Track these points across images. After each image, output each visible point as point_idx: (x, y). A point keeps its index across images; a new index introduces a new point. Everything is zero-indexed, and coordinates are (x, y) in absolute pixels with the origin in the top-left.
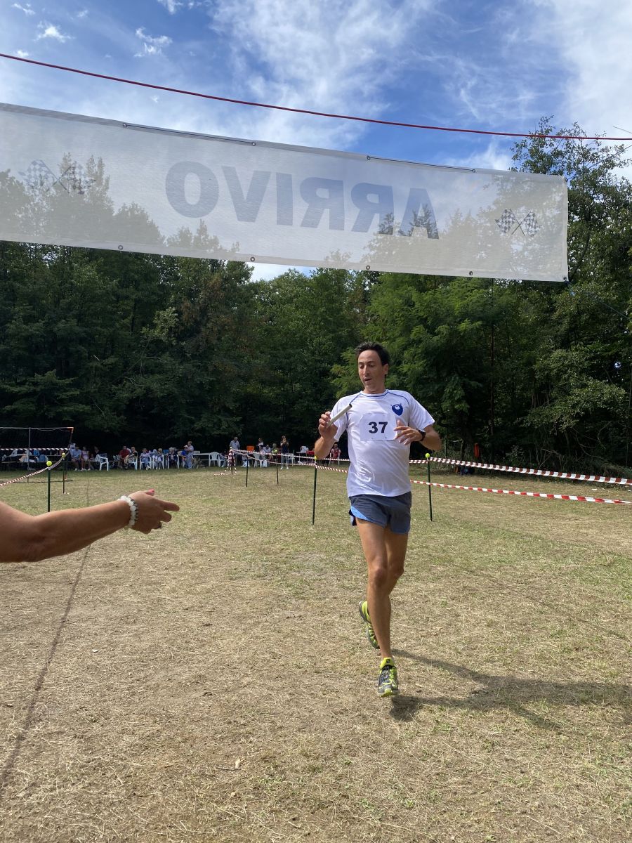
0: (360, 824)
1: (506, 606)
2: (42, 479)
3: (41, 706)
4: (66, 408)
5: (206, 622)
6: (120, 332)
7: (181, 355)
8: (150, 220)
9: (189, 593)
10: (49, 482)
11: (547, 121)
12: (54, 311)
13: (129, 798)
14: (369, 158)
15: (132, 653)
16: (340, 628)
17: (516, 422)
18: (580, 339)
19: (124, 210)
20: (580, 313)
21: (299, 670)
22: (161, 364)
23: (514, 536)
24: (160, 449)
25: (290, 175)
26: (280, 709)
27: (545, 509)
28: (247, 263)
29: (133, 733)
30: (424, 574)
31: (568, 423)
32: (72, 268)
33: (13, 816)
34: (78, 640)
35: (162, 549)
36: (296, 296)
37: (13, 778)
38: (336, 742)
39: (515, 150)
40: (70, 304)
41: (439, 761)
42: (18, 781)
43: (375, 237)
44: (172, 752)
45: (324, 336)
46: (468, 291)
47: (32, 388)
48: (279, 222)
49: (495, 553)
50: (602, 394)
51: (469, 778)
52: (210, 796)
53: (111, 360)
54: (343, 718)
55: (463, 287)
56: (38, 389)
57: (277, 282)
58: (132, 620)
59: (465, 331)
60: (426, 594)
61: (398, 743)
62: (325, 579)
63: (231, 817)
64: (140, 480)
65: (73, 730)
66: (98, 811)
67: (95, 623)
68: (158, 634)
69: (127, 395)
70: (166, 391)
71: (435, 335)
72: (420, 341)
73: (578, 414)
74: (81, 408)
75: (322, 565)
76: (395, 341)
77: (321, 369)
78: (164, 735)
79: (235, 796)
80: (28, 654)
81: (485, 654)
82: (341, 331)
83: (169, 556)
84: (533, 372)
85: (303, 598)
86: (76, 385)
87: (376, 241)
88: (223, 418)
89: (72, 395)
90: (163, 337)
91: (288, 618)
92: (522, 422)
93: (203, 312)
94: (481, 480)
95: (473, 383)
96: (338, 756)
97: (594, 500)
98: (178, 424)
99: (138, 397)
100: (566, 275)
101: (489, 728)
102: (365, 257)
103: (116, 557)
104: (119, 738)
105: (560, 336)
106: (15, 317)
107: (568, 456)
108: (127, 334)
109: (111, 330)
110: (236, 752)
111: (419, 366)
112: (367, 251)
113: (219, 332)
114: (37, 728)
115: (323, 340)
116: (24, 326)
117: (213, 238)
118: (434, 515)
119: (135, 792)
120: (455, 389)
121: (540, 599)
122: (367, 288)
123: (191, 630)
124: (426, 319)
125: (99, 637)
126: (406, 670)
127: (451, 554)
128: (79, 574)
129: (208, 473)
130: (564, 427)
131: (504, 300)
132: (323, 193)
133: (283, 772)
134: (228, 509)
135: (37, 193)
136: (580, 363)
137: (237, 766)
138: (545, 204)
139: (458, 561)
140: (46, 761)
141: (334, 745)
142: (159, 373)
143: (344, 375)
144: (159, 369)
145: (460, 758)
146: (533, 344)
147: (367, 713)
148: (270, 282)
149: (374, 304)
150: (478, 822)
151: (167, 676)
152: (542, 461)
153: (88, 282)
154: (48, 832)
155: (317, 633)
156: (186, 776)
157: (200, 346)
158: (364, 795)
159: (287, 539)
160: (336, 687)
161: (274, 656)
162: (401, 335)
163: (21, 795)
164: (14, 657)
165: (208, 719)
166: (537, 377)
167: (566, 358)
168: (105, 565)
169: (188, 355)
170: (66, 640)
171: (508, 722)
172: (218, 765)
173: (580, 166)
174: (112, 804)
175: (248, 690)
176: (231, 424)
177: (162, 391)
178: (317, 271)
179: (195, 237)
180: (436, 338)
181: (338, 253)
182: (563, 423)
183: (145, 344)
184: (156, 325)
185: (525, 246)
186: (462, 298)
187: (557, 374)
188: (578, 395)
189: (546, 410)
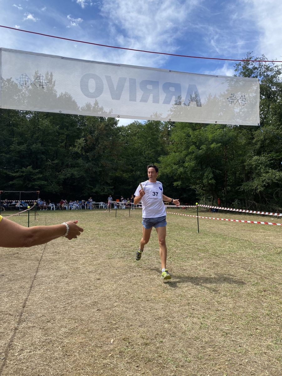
0: (167, 369)
1: (233, 271)
2: (26, 214)
3: (25, 315)
4: (36, 183)
5: (98, 278)
6: (60, 149)
7: (87, 159)
8: (73, 99)
9: (90, 265)
10: (29, 215)
11: (250, 54)
12: (31, 140)
13: (64, 356)
14: (170, 71)
15: (65, 291)
16: (158, 281)
17: (237, 188)
18: (265, 151)
19: (62, 95)
20: (265, 140)
21: (139, 300)
22: (78, 164)
23: (236, 240)
24: (78, 201)
25: (135, 79)
26: (131, 317)
27: (250, 228)
28: (116, 118)
29: (66, 327)
30: (195, 257)
31: (260, 189)
32: (39, 121)
33: (12, 364)
34: (41, 286)
35: (78, 245)
36: (138, 133)
37: (13, 346)
38: (156, 332)
39: (236, 67)
40: (38, 137)
41: (202, 341)
42: (15, 348)
43: (173, 106)
44: (83, 336)
45: (150, 150)
46: (215, 130)
47: (21, 174)
48: (130, 100)
49: (227, 247)
50: (276, 176)
51: (216, 349)
52: (100, 356)
53: (56, 162)
54: (159, 321)
55: (213, 128)
56: (24, 174)
57: (129, 127)
58: (65, 277)
59: (213, 148)
60: (196, 265)
61: (184, 333)
62: (151, 259)
63: (109, 365)
64: (69, 215)
65: (39, 325)
66: (50, 362)
67: (49, 278)
68: (77, 283)
69: (63, 177)
70: (80, 175)
71: (200, 149)
72: (193, 152)
73: (265, 185)
74: (43, 182)
75: (150, 253)
76: (182, 152)
78: (80, 328)
79: (111, 356)
80: (19, 292)
81: (223, 293)
82: (157, 148)
83: (82, 248)
84: (244, 166)
85: (141, 267)
86: (41, 172)
87: (173, 108)
88: (105, 187)
89: (39, 177)
90: (79, 151)
91: (135, 276)
92: (239, 189)
93: (97, 140)
94: (221, 215)
95: (217, 171)
96: (157, 338)
97: (272, 224)
98: (85, 190)
99: (68, 178)
100: (259, 123)
101: (225, 326)
102: (169, 115)
103: (58, 249)
104: (60, 330)
105: (256, 150)
106: (14, 143)
107: (260, 204)
108: (63, 150)
109: (56, 148)
110: (111, 336)
111: (193, 164)
113: (104, 149)
114: (23, 324)
115: (150, 152)
116: (18, 147)
117: (101, 107)
118: (200, 230)
119: (67, 353)
120: (209, 174)
121: (248, 268)
122: (169, 129)
123: (91, 281)
124: (196, 142)
125: (50, 284)
126: (187, 300)
127: (208, 248)
128: (42, 257)
129: (99, 211)
130: (258, 191)
131: (231, 134)
132: (150, 87)
133: (132, 345)
134: (108, 227)
135: (24, 87)
136: (266, 162)
137: (112, 342)
138: (249, 91)
139: (211, 251)
140: (27, 339)
141: (155, 334)
142: (77, 167)
145: (211, 340)
146: (245, 154)
147: (170, 319)
148: (126, 127)
149: (173, 136)
150: (220, 368)
151: (81, 302)
152: (248, 206)
153: (45, 127)
154: (28, 371)
155: (148, 283)
156: (89, 346)
157: (95, 155)
158: (169, 356)
159: (134, 241)
160: (157, 307)
161: (128, 293)
162: (184, 150)
163: (16, 354)
164: (13, 293)
165: (99, 321)
166: (246, 168)
167: (259, 160)
168: (53, 252)
169: (90, 159)
170: (36, 285)
171: (233, 323)
172: (103, 342)
173: (265, 74)
174: (57, 359)
175: (117, 308)
176: (109, 189)
177: (78, 175)
178: (147, 122)
179: (93, 107)
180: (200, 151)
181: (156, 113)
182: (258, 189)
183: (71, 154)
184: (76, 146)
185: (241, 110)
186: (212, 133)
187: (255, 167)
188: (265, 176)
189: (250, 183)
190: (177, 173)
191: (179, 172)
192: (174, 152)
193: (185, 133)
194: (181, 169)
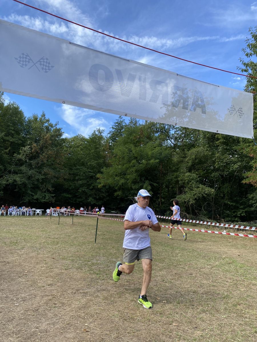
7: (30, 166)
8: (20, 109)
14: (177, 75)
17: (171, 200)
19: (9, 104)
20: (196, 159)
22: (21, 170)
24: (16, 207)
31: (192, 202)
36: (81, 145)
43: (115, 124)
46: (154, 148)
48: (140, 98)
50: (205, 191)
55: (151, 146)
57: (73, 139)
59: (152, 163)
69: (5, 183)
71: (140, 163)
72: (134, 166)
73: (196, 198)
76: (124, 166)
77: (91, 175)
82: (100, 160)
84: (178, 181)
87: (115, 126)
88: (47, 195)
90: (23, 158)
93: (41, 149)
95: (155, 184)
98: (26, 196)
99: (10, 184)
100: (253, 136)
102: (110, 132)
105: (188, 167)
107: (191, 215)
108: (5, 156)
111: (133, 176)
112: (111, 129)
113: (48, 157)
115: (94, 163)
117: (47, 119)
120: (147, 186)
122: (110, 144)
124: (137, 157)
129: (40, 218)
130: (190, 203)
131: (167, 151)
136: (196, 178)
139: (166, 261)
142: (20, 174)
143: (102, 178)
144: (20, 172)
146: (177, 170)
157: (38, 163)
162: (126, 163)
166: (180, 183)
167: (191, 176)
169: (33, 167)
176: (50, 197)
177: (21, 181)
178: (91, 135)
179: (40, 118)
180: (140, 165)
181: (99, 129)
182: (190, 202)
183: (15, 161)
184: (20, 153)
185: (175, 132)
186: (152, 150)
187: (188, 182)
188: (196, 191)
189: (183, 196)
190: (118, 184)
191: (120, 183)
192: (117, 165)
193: (127, 148)
194: (122, 181)
